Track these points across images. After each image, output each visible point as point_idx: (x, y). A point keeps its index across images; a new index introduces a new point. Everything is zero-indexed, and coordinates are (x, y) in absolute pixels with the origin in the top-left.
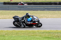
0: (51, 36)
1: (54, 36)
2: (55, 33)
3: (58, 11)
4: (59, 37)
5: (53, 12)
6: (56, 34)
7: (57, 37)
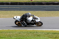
0: (3, 35)
1: (6, 36)
2: (7, 32)
3: (10, 11)
4: (10, 36)
5: (5, 12)
6: (8, 34)
7: (8, 36)
